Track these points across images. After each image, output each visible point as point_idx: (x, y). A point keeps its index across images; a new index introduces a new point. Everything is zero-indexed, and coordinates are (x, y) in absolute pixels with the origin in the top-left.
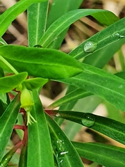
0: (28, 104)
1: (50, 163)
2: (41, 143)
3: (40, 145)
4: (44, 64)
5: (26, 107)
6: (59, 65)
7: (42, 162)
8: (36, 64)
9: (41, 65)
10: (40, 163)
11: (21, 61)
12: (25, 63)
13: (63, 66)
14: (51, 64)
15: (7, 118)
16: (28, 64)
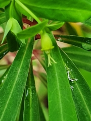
0: (49, 48)
1: (69, 98)
2: (59, 79)
3: (58, 81)
4: (61, 9)
5: (47, 50)
6: (75, 10)
7: (61, 97)
8: (53, 10)
9: (58, 10)
10: (60, 97)
11: (39, 6)
12: (44, 9)
13: (79, 10)
14: (68, 9)
15: (23, 54)
16: (46, 9)
